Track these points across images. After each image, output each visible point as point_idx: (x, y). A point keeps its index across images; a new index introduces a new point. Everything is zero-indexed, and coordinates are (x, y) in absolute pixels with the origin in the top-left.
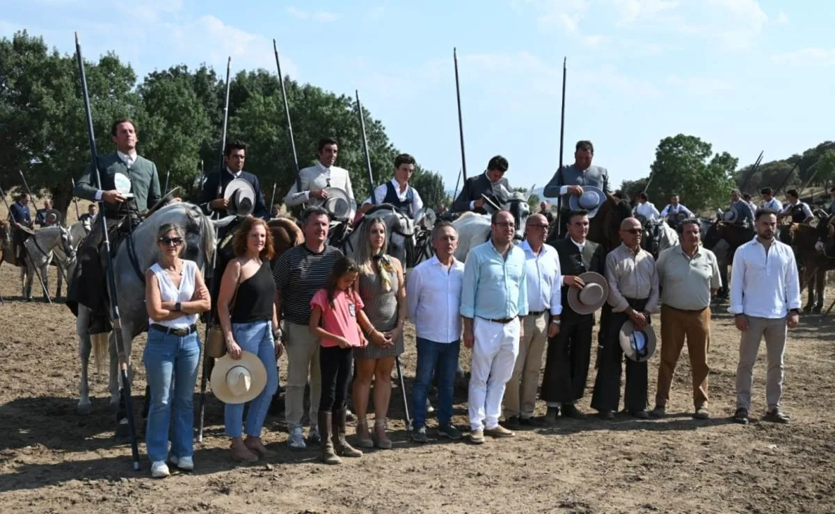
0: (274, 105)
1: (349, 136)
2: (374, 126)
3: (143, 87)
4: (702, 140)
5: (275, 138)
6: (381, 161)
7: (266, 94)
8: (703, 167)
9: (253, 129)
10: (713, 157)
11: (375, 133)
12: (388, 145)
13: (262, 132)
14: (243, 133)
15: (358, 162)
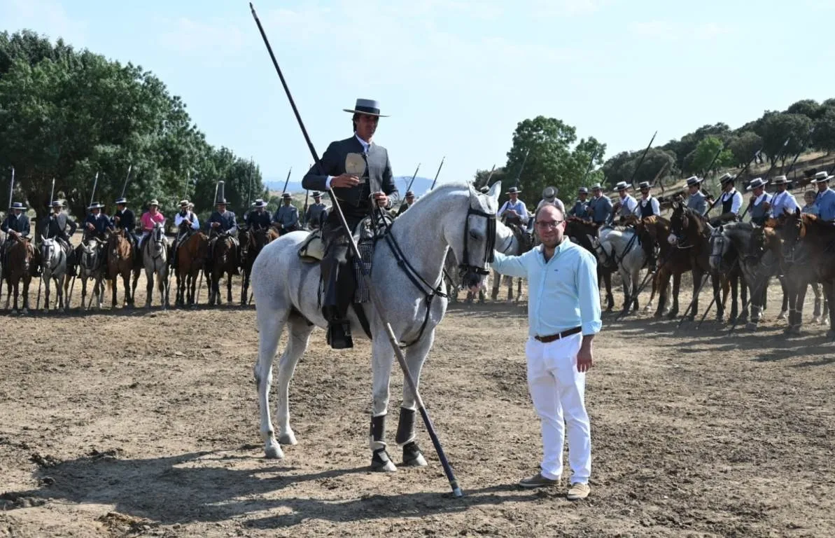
0: (46, 76)
2: (173, 102)
4: (565, 123)
6: (181, 147)
7: (33, 63)
9: (19, 106)
11: (174, 111)
12: (190, 127)
13: (29, 110)
14: (6, 111)
15: (154, 148)
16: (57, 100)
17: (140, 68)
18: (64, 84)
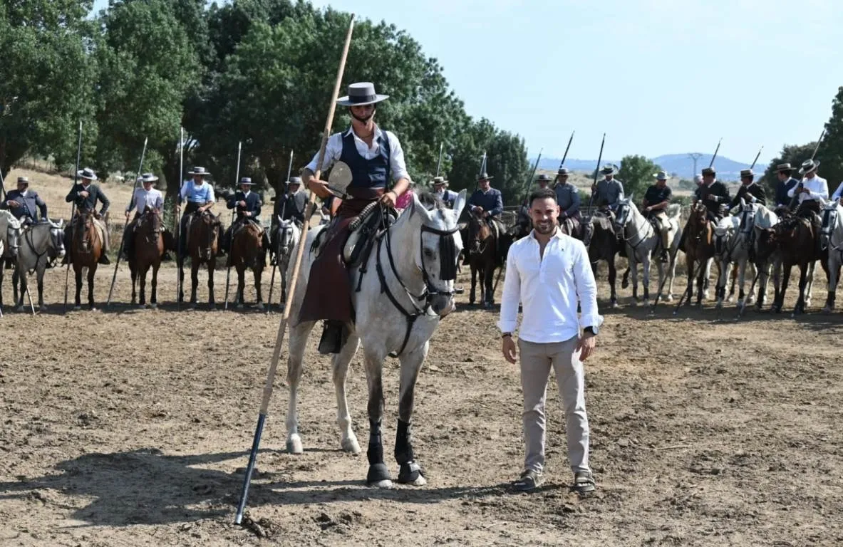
0: (288, 37)
2: (428, 65)
3: (107, 13)
5: (289, 85)
6: (436, 117)
7: (273, 22)
9: (259, 71)
11: (429, 76)
12: (448, 94)
13: (271, 75)
14: (245, 78)
15: (406, 119)
16: (300, 64)
17: (393, 27)
18: (307, 46)
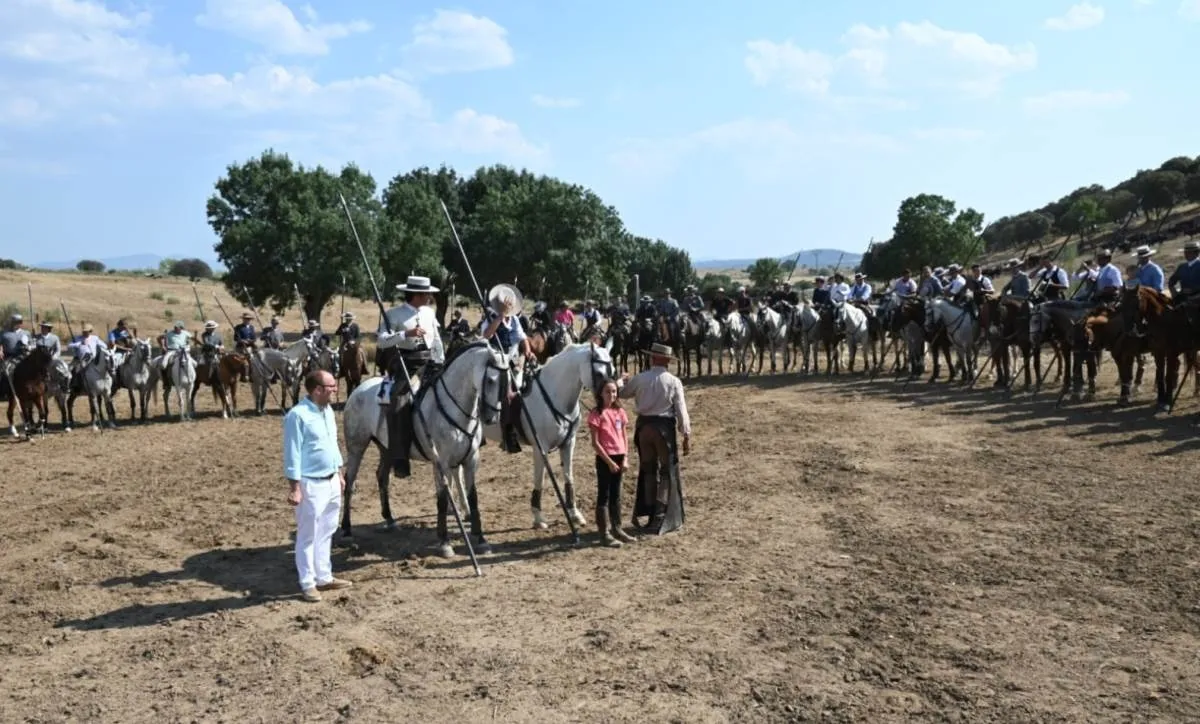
1: (583, 224)
3: (387, 191)
4: (945, 198)
5: (512, 232)
6: (615, 247)
7: (503, 189)
8: (947, 225)
10: (957, 214)
11: (609, 218)
12: (621, 230)
14: (482, 229)
15: (593, 249)
16: (519, 217)
17: (581, 188)
18: (524, 205)
